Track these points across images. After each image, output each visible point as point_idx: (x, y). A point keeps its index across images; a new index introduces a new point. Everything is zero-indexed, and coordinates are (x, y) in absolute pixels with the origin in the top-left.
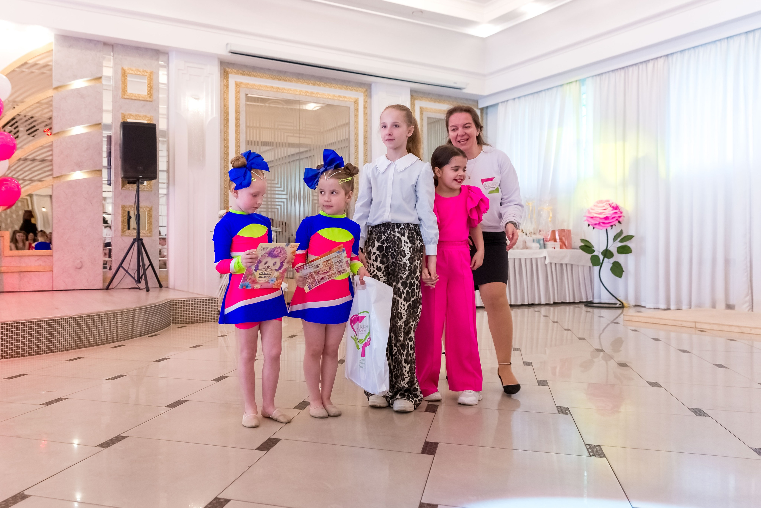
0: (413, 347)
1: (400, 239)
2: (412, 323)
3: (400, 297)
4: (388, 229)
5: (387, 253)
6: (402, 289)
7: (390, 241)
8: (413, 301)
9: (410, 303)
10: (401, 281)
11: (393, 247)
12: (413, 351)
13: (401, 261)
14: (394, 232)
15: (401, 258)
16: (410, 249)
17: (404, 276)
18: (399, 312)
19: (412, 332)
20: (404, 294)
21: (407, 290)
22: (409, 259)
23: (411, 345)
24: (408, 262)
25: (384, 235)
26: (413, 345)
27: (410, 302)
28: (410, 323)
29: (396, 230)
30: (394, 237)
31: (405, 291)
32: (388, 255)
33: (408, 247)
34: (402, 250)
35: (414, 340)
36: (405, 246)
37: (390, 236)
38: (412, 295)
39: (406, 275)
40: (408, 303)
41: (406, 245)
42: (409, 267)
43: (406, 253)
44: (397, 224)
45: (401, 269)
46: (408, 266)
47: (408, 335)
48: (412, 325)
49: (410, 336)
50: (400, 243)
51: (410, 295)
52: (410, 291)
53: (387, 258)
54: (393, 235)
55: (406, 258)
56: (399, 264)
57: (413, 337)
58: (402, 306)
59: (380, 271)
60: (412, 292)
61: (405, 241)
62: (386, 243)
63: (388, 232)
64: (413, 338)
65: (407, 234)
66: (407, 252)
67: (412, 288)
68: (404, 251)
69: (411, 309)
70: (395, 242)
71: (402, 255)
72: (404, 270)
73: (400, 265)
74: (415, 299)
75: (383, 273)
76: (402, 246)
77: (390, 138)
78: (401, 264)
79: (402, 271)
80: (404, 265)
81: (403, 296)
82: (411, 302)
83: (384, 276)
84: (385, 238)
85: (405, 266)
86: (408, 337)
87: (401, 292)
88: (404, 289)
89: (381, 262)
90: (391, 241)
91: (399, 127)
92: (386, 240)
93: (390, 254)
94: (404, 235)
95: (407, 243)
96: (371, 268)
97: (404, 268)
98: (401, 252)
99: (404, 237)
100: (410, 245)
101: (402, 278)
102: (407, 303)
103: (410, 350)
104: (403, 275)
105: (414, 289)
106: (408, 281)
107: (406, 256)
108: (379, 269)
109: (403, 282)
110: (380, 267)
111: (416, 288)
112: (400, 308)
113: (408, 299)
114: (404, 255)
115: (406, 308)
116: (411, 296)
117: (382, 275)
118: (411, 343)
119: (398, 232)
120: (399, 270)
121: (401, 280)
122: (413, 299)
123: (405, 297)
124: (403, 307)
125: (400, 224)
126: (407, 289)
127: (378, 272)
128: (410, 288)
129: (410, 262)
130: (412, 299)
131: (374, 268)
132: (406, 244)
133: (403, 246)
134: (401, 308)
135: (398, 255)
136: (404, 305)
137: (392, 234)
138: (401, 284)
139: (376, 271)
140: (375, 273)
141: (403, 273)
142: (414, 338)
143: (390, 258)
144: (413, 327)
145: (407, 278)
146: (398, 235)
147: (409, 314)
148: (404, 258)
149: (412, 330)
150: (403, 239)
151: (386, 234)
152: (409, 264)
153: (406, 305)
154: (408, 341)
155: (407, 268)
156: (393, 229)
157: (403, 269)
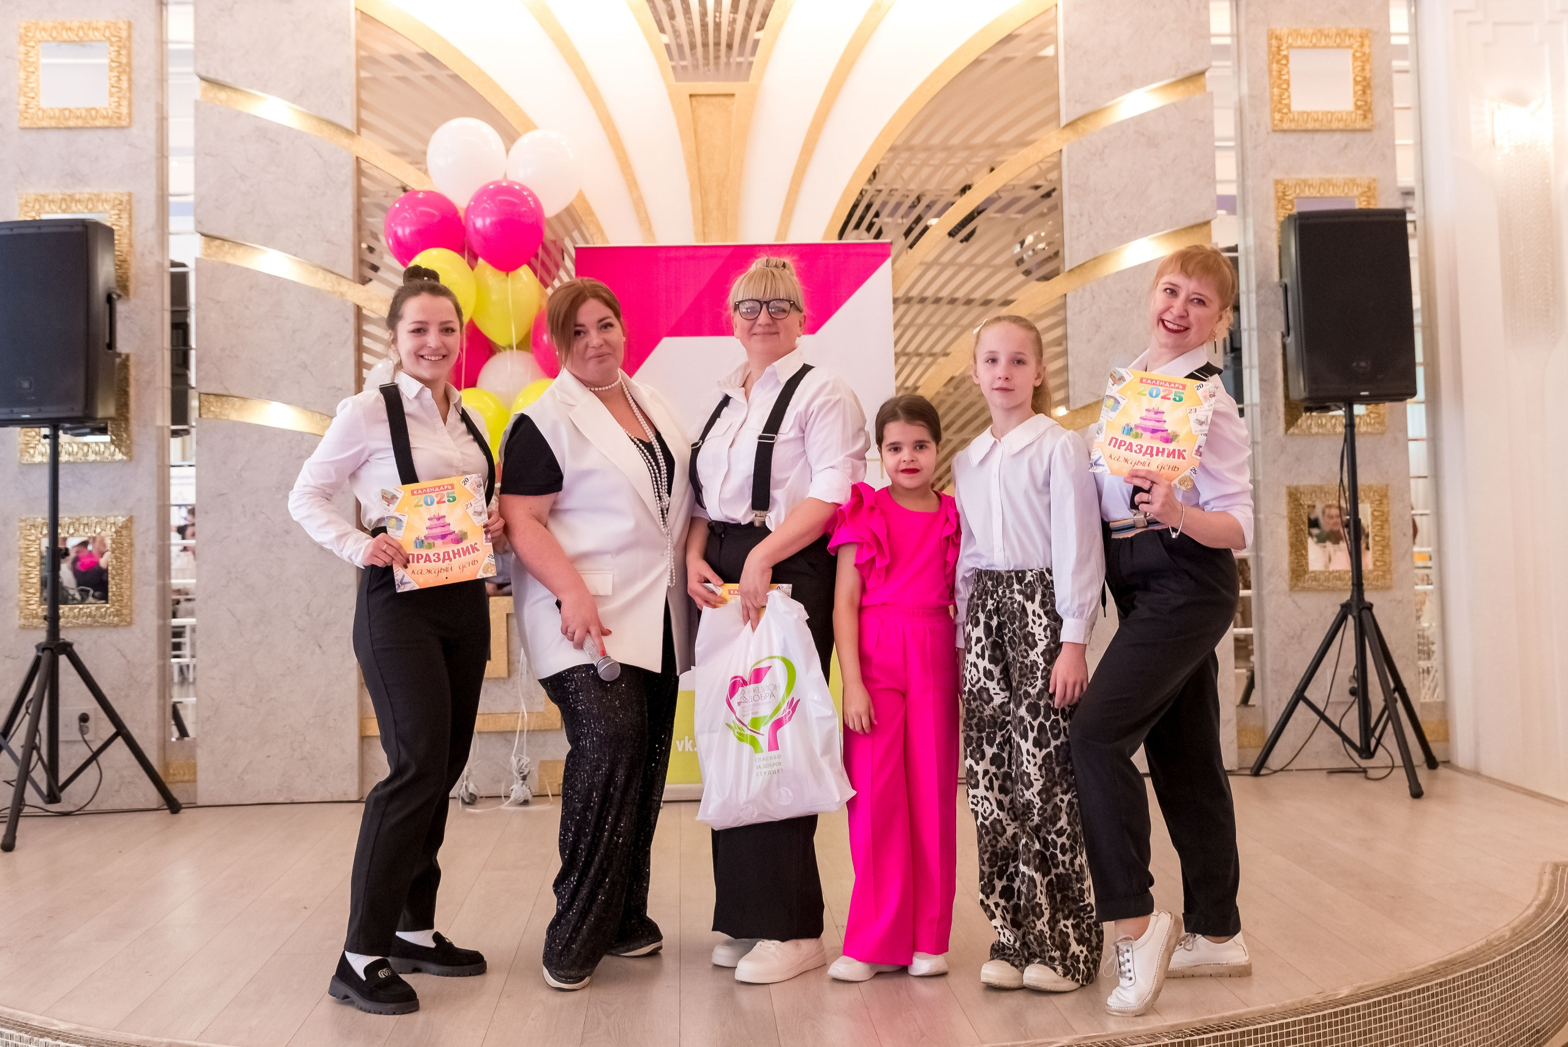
0: (1067, 847)
1: (1024, 609)
2: (1060, 796)
3: (1025, 737)
4: (999, 585)
5: (1002, 638)
6: (1028, 718)
7: (1003, 611)
8: (1056, 747)
10: (1026, 702)
11: (1012, 624)
13: (1026, 658)
14: (1012, 592)
15: (1026, 651)
16: (1045, 630)
17: (1033, 692)
18: (1024, 771)
19: (1064, 817)
20: (1032, 731)
21: (1041, 723)
22: (1043, 654)
23: (1063, 844)
24: (1041, 660)
25: (992, 598)
26: (1068, 844)
28: (1055, 795)
29: (1016, 587)
30: (1012, 604)
31: (1036, 724)
32: (1004, 642)
33: (1040, 625)
34: (1029, 632)
35: (1068, 833)
36: (1034, 622)
37: (1004, 600)
38: (1052, 733)
39: (1037, 689)
40: (1044, 751)
41: (1038, 621)
42: (1042, 671)
43: (1036, 638)
44: (1017, 573)
45: (1027, 674)
46: (1041, 668)
48: (1062, 801)
49: (1059, 827)
50: (1024, 616)
51: (1047, 734)
52: (1048, 724)
53: (1001, 650)
54: (1010, 598)
55: (1036, 650)
56: (1023, 663)
57: (1066, 828)
59: (992, 680)
60: (1052, 727)
61: (1034, 612)
62: (995, 618)
63: (1000, 592)
65: (1038, 597)
66: (1040, 637)
67: (1053, 717)
68: (1034, 635)
69: (1054, 765)
70: (1013, 613)
71: (1027, 644)
72: (1033, 678)
73: (1023, 666)
74: (1062, 743)
75: (998, 684)
76: (1028, 623)
77: (1005, 385)
79: (1028, 679)
80: (1032, 666)
81: (1031, 735)
82: (1051, 749)
83: (1000, 689)
84: (993, 605)
85: (1035, 669)
86: (1055, 829)
87: (1025, 727)
88: (1034, 720)
89: (992, 660)
90: (1006, 613)
91: (1024, 363)
92: (997, 610)
93: (1006, 639)
94: (1031, 598)
95: (1040, 617)
96: (972, 673)
97: (1032, 672)
98: (1026, 637)
99: (1033, 603)
100: (1045, 621)
101: (1027, 694)
102: (1040, 750)
103: (1059, 855)
104: (1030, 689)
105: (1057, 721)
106: (1042, 703)
107: (1036, 645)
108: (988, 675)
109: (1030, 704)
110: (991, 672)
111: (1062, 717)
113: (1044, 742)
114: (1032, 644)
115: (1039, 761)
117: (997, 688)
119: (1020, 592)
120: (1021, 676)
121: (1026, 699)
122: (1058, 742)
123: (1034, 737)
125: (1024, 572)
126: (1040, 719)
127: (987, 682)
128: (1047, 718)
129: (1044, 661)
130: (1053, 743)
131: (978, 672)
132: (1036, 619)
133: (1031, 624)
135: (1020, 644)
136: (1034, 756)
137: (1008, 595)
138: (1027, 708)
139: (983, 679)
140: (981, 683)
141: (1031, 684)
143: (1008, 649)
144: (1064, 805)
145: (1040, 694)
146: (1019, 598)
147: (1050, 775)
148: (1032, 650)
149: (1063, 812)
150: (1029, 606)
151: (995, 596)
152: (1044, 665)
153: (1041, 755)
154: (1054, 836)
155: (1039, 674)
156: (1009, 586)
157: (1030, 676)
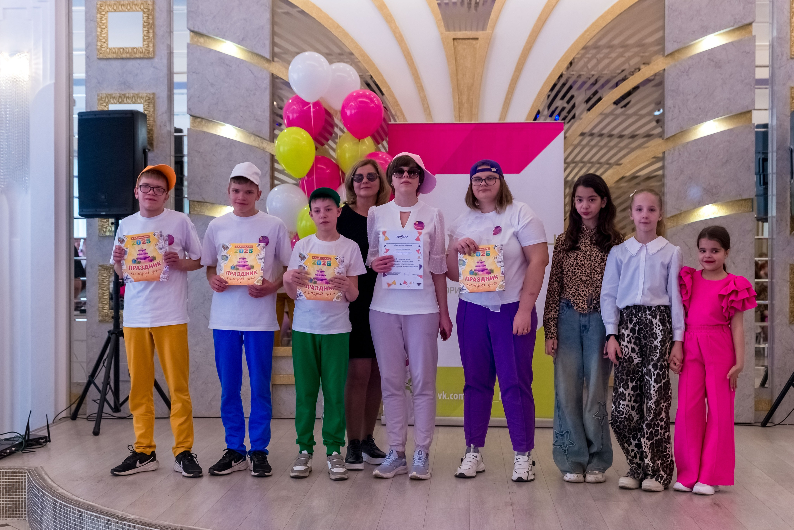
0: (663, 427)
1: (652, 322)
2: (663, 404)
3: (651, 378)
4: (639, 312)
5: (640, 335)
6: (653, 370)
7: (642, 323)
8: (664, 383)
10: (652, 363)
11: (646, 329)
13: (652, 344)
14: (646, 315)
15: (652, 341)
16: (661, 331)
17: (655, 359)
18: (648, 393)
19: (663, 413)
20: (654, 376)
21: (658, 372)
22: (660, 342)
23: (662, 425)
24: (659, 345)
25: (635, 317)
26: (664, 425)
28: (661, 403)
29: (648, 312)
30: (646, 320)
31: (656, 373)
32: (641, 336)
33: (659, 329)
34: (654, 332)
35: (665, 420)
36: (656, 328)
37: (642, 318)
38: (663, 377)
39: (657, 358)
40: (659, 385)
41: (658, 328)
42: (660, 350)
43: (657, 335)
44: (648, 307)
45: (652, 351)
46: (659, 348)
48: (663, 406)
49: (661, 417)
50: (652, 325)
51: (660, 377)
52: (661, 373)
53: (639, 340)
54: (645, 317)
55: (657, 340)
56: (651, 346)
57: (664, 417)
59: (634, 353)
60: (663, 374)
61: (656, 324)
62: (637, 326)
63: (640, 315)
65: (658, 317)
66: (659, 335)
67: (664, 370)
68: (656, 334)
69: (662, 391)
70: (647, 324)
71: (653, 337)
72: (655, 352)
74: (666, 381)
75: (637, 354)
76: (653, 328)
77: (646, 221)
79: (653, 353)
80: (655, 347)
81: (653, 378)
82: (662, 384)
83: (638, 357)
84: (636, 320)
85: (656, 349)
86: (659, 418)
87: (651, 374)
88: (655, 371)
89: (635, 344)
90: (643, 324)
91: (653, 211)
92: (638, 323)
93: (642, 335)
94: (655, 317)
95: (659, 326)
96: (625, 350)
98: (652, 334)
99: (656, 319)
100: (661, 327)
101: (652, 360)
102: (657, 384)
103: (660, 430)
104: (654, 358)
105: (665, 371)
106: (659, 364)
107: (657, 338)
108: (633, 350)
109: (653, 364)
111: (667, 370)
113: (659, 381)
114: (655, 338)
115: (656, 389)
117: (636, 356)
118: (661, 424)
119: (650, 315)
120: (650, 351)
123: (655, 379)
125: (651, 307)
126: (658, 371)
127: (632, 353)
128: (661, 370)
129: (661, 345)
130: (663, 381)
131: (628, 349)
132: (657, 326)
133: (655, 329)
135: (650, 337)
136: (654, 387)
137: (644, 316)
138: (652, 366)
139: (630, 352)
140: (629, 354)
141: (654, 355)
143: (642, 339)
144: (664, 408)
145: (658, 360)
146: (649, 317)
147: (660, 395)
148: (655, 340)
149: (663, 411)
150: (654, 321)
151: (637, 317)
152: (660, 347)
153: (657, 386)
154: (659, 422)
155: (658, 351)
156: (645, 312)
157: (654, 352)
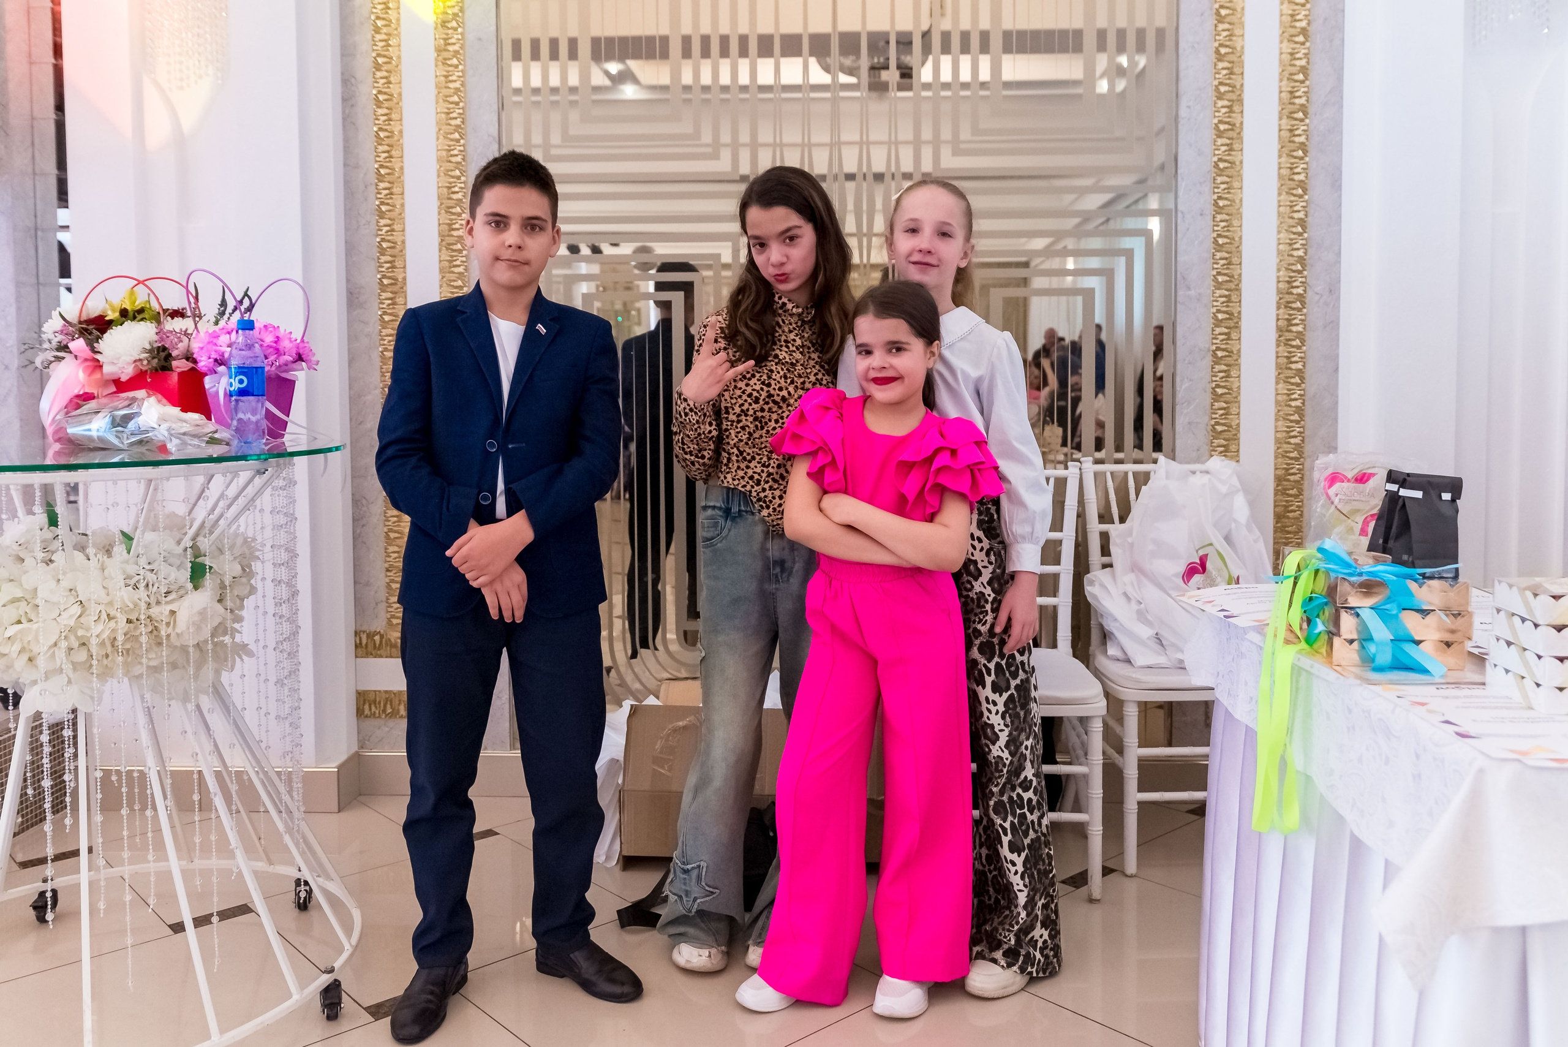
9: (1012, 695)
12: (1039, 814)
27: (1009, 693)
47: (1018, 776)
58: (991, 707)
64: (1031, 781)
78: (972, 598)
112: (986, 713)
116: (1008, 675)
124: (993, 709)
134: (990, 711)
142: (1034, 779)
